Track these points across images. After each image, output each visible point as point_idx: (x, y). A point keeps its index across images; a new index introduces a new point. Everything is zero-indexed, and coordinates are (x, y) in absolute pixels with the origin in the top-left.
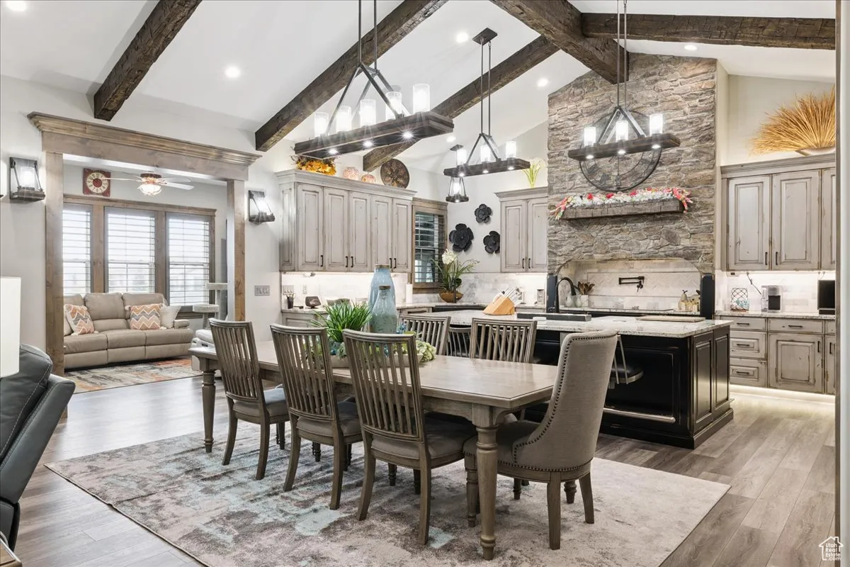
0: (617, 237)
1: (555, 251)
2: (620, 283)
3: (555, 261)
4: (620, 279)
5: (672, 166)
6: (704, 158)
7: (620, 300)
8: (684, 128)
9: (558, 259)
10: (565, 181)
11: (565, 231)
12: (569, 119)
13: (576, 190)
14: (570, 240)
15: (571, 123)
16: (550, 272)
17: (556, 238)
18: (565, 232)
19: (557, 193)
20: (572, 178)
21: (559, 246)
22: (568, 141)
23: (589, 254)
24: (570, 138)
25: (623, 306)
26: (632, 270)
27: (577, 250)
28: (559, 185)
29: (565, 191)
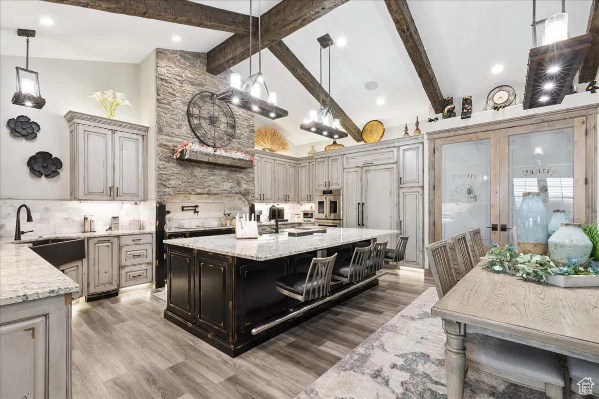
0: (212, 178)
1: (165, 183)
2: (183, 210)
3: (165, 192)
4: (183, 207)
5: (238, 140)
6: (251, 141)
7: (182, 222)
8: (242, 121)
9: (167, 190)
10: (173, 127)
11: (173, 168)
12: (176, 79)
13: (183, 137)
14: (178, 176)
15: (177, 83)
16: (160, 201)
17: (166, 173)
18: (175, 169)
19: (166, 135)
20: (179, 127)
21: (169, 179)
22: (175, 95)
23: (192, 188)
24: (177, 95)
25: (183, 226)
26: (189, 201)
27: (183, 184)
28: (168, 128)
29: (174, 135)
